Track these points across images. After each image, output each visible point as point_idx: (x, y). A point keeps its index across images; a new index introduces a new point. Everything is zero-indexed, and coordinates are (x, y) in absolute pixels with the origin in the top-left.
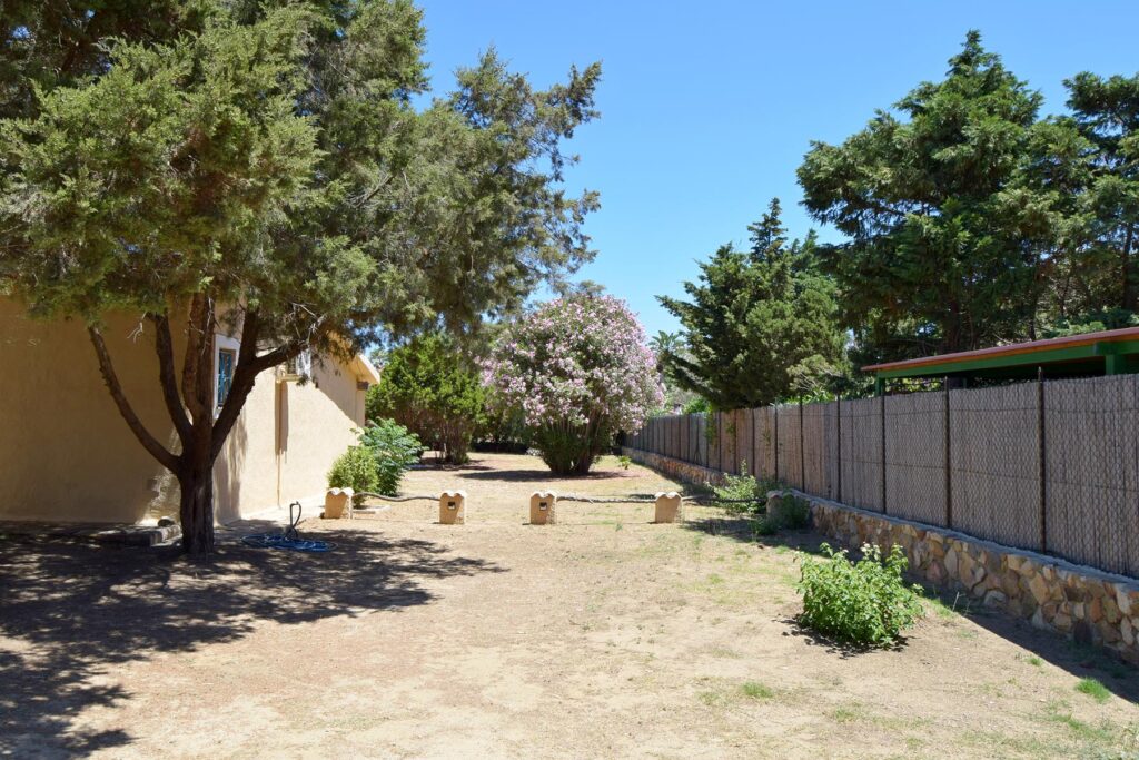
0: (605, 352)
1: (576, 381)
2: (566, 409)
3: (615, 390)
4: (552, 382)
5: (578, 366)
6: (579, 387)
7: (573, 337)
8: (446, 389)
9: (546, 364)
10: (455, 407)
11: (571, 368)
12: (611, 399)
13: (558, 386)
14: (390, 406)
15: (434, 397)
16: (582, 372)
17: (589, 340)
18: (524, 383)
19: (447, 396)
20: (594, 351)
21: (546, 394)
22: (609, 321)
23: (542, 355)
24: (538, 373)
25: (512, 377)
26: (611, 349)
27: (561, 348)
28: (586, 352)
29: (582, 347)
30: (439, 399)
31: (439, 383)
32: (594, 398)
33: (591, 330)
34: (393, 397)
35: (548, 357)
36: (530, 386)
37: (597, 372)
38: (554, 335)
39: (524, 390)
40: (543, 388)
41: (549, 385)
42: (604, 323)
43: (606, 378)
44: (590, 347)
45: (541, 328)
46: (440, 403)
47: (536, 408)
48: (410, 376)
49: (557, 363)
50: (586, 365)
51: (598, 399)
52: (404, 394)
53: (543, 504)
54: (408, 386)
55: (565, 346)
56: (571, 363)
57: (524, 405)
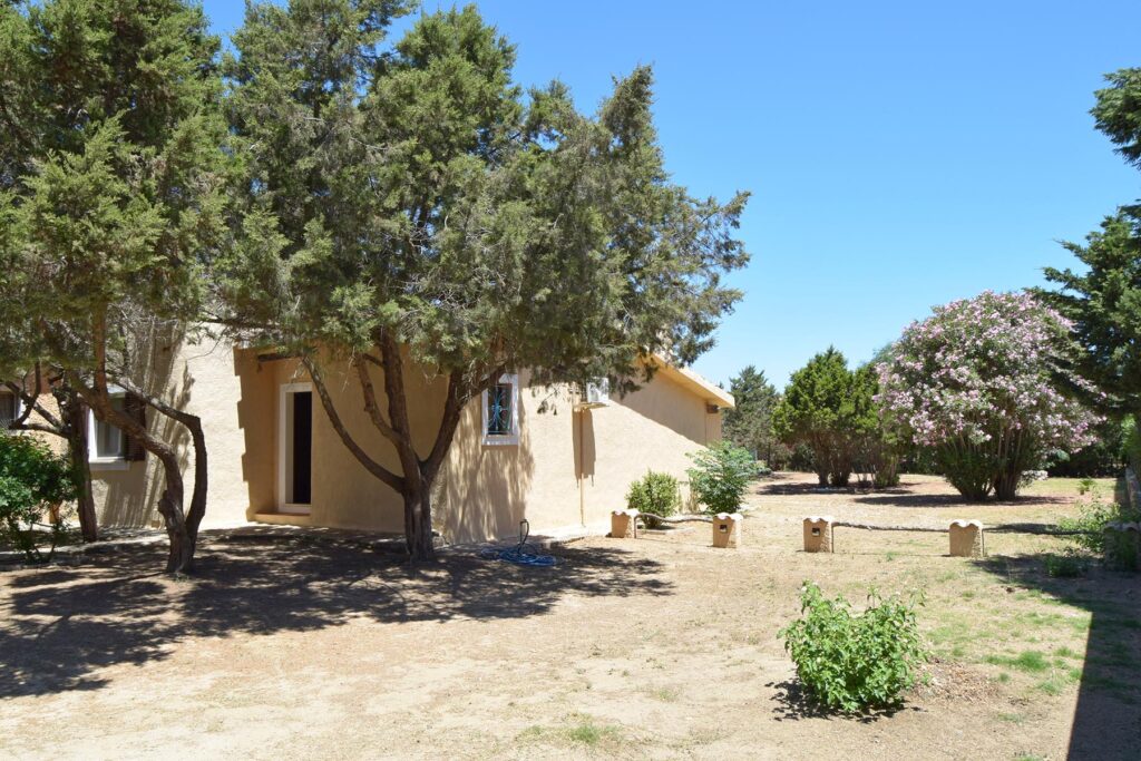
0: (1011, 357)
1: (971, 392)
2: (961, 425)
3: (1025, 400)
4: (941, 396)
5: (975, 375)
6: (975, 400)
7: (968, 343)
8: (847, 408)
9: (935, 376)
10: (859, 427)
11: (964, 379)
12: (1024, 412)
13: (950, 399)
14: (787, 427)
15: (834, 417)
16: (979, 382)
17: (989, 345)
18: (912, 399)
19: (849, 415)
20: (996, 357)
21: (935, 411)
22: (1021, 321)
23: (932, 366)
24: (926, 386)
25: (900, 392)
26: (1019, 353)
27: (952, 357)
28: (986, 358)
29: (981, 354)
30: (840, 418)
31: (840, 402)
32: (998, 412)
33: (993, 332)
34: (791, 418)
35: (939, 368)
36: (918, 402)
37: (1001, 381)
38: (945, 343)
39: (911, 406)
40: (933, 403)
41: (937, 398)
42: (1014, 323)
43: (1012, 387)
44: (991, 353)
45: (931, 336)
46: (842, 424)
47: (924, 425)
48: (806, 397)
49: (948, 374)
50: (984, 373)
51: (1003, 412)
52: (801, 416)
53: (815, 530)
54: (806, 407)
55: (958, 354)
56: (965, 373)
57: (911, 422)
